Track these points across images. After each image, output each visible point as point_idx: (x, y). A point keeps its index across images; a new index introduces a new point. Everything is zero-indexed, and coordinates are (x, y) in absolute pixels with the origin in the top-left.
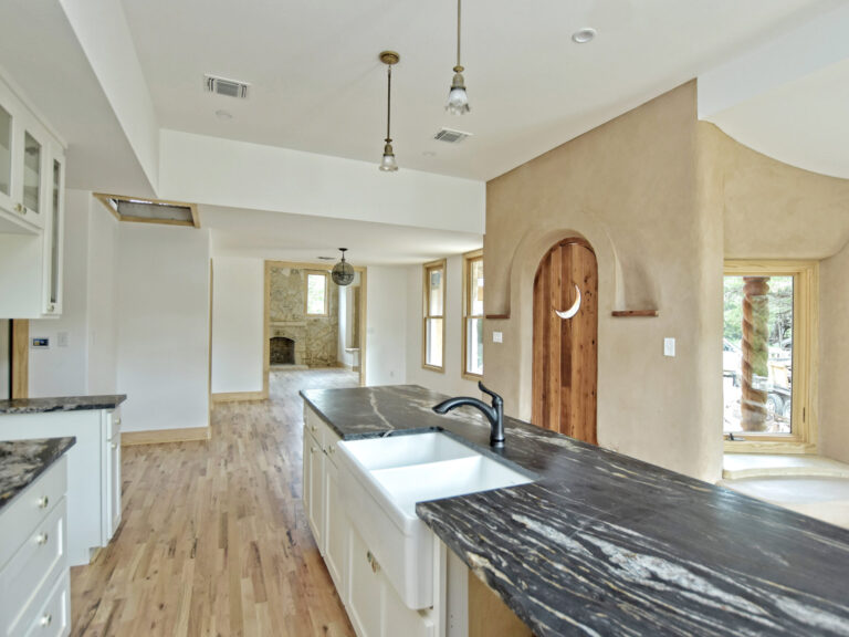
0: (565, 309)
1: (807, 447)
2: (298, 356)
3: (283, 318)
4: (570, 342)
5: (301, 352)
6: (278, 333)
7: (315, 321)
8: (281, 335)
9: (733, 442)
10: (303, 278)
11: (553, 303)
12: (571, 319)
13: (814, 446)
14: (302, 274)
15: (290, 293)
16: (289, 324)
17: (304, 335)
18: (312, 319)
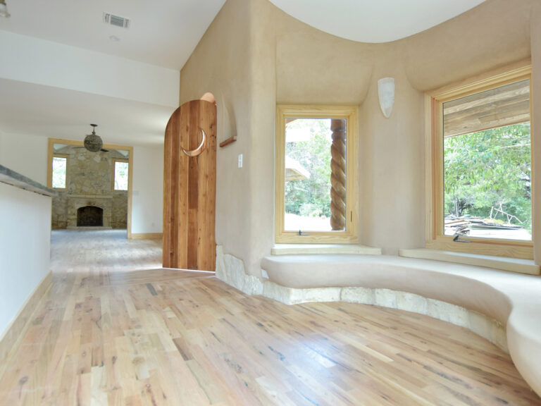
0: (192, 148)
1: (351, 239)
2: (105, 220)
3: (94, 192)
4: (197, 173)
5: (108, 218)
6: (90, 203)
7: (120, 195)
8: (92, 205)
9: (301, 237)
10: (110, 164)
11: (182, 144)
12: (198, 156)
13: (356, 238)
14: (110, 161)
15: (100, 174)
16: (97, 196)
17: (110, 205)
18: (118, 193)
